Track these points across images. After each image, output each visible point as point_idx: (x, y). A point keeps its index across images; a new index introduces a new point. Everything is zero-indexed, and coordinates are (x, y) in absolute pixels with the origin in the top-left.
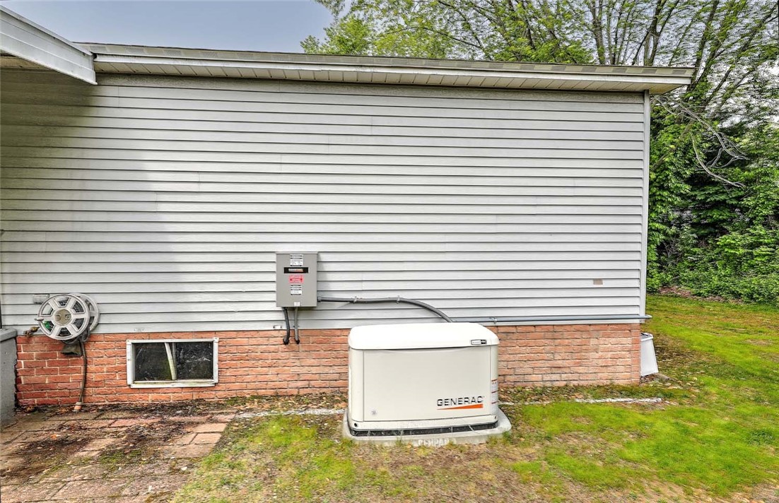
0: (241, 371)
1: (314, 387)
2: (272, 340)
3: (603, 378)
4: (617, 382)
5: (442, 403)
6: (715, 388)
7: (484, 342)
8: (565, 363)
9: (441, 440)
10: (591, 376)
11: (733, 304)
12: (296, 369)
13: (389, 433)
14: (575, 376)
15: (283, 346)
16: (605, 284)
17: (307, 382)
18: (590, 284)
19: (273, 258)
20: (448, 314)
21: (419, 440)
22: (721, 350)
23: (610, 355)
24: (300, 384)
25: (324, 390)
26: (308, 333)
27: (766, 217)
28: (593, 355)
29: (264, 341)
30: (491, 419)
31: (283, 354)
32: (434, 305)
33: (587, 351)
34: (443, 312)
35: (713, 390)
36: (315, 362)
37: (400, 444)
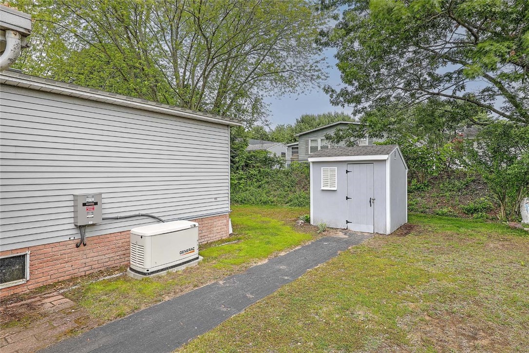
0: (47, 269)
1: (94, 268)
2: (69, 247)
3: (217, 237)
4: (223, 238)
5: (182, 253)
6: (250, 233)
7: (195, 225)
8: (206, 234)
9: (183, 267)
10: (214, 238)
11: (236, 205)
12: (84, 261)
13: (162, 270)
14: (209, 239)
15: (76, 249)
16: (218, 199)
17: (90, 267)
18: (213, 200)
19: (71, 198)
20: (163, 219)
21: (175, 269)
22: (245, 223)
23: (219, 228)
24: (86, 269)
25: (100, 269)
26: (91, 239)
27: (243, 166)
28: (215, 229)
29: (64, 248)
30: (197, 256)
31: (76, 254)
32: (156, 215)
33: (213, 227)
34: (160, 218)
35: (251, 235)
36: (96, 254)
37: (168, 273)
